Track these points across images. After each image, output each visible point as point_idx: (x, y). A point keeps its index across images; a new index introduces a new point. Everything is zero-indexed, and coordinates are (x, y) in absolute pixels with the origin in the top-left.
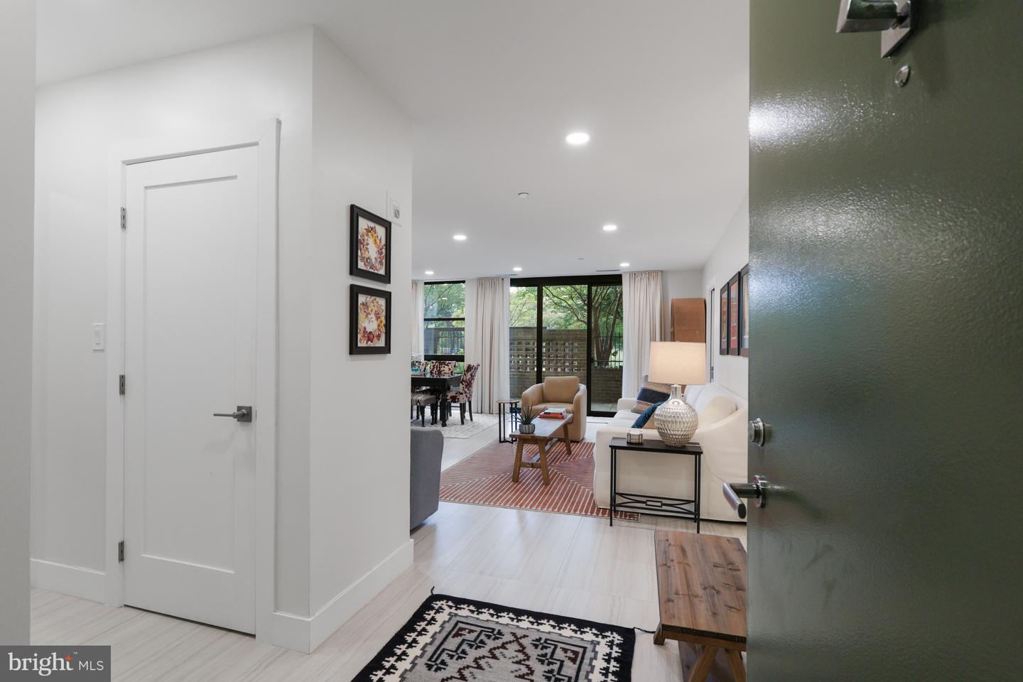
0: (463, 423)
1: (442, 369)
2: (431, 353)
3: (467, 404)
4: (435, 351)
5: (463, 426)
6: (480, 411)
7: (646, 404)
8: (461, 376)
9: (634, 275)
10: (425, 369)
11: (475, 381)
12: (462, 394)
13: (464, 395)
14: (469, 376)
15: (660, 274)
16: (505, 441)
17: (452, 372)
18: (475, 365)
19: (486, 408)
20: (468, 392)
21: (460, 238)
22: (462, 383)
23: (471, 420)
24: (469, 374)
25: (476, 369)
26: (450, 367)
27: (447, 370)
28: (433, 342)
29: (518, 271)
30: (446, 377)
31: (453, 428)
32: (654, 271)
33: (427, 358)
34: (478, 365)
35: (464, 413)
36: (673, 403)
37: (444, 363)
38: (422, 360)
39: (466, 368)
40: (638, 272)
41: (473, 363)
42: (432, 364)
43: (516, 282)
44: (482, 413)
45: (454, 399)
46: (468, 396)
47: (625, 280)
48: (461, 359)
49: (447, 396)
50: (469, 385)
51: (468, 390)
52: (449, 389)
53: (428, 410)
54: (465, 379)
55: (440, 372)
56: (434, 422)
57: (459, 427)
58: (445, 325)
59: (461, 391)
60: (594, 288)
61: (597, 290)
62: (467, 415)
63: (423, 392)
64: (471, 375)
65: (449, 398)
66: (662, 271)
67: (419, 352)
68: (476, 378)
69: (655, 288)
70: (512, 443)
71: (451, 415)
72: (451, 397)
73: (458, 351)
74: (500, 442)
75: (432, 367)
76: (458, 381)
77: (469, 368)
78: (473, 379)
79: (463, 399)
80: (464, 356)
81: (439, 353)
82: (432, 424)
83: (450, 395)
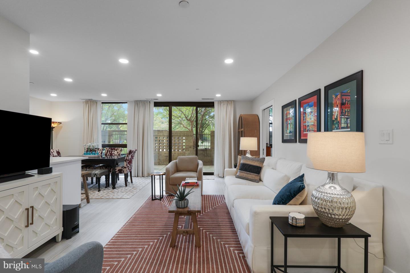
0: (126, 185)
1: (113, 152)
2: (107, 143)
3: (129, 174)
4: (109, 142)
5: (127, 188)
6: (136, 175)
7: (246, 173)
8: (125, 157)
9: (221, 102)
10: (102, 152)
11: (134, 159)
12: (126, 168)
13: (127, 168)
14: (130, 157)
15: (233, 102)
16: (156, 199)
17: (119, 154)
18: (134, 150)
19: (140, 174)
20: (130, 166)
21: (124, 61)
22: (125, 161)
23: (132, 182)
24: (131, 155)
25: (135, 152)
26: (118, 151)
27: (116, 154)
28: (107, 137)
29: (160, 96)
30: (116, 158)
31: (120, 189)
32: (230, 101)
33: (104, 146)
34: (136, 150)
35: (127, 178)
36: (330, 187)
37: (114, 149)
38: (100, 147)
39: (128, 152)
40: (222, 101)
41: (133, 149)
42: (106, 150)
43: (157, 104)
44: (138, 176)
45: (121, 171)
46: (130, 168)
47: (216, 105)
48: (125, 146)
49: (116, 169)
50: (130, 162)
51: (130, 165)
52: (117, 164)
53: (103, 179)
54: (127, 159)
55: (111, 155)
56: (107, 185)
57: (124, 188)
58: (114, 127)
59: (125, 166)
60: (199, 109)
61: (201, 110)
62: (129, 179)
63: (100, 168)
64: (132, 156)
65: (117, 170)
66: (234, 101)
67: (98, 142)
68: (134, 157)
69: (230, 109)
70: (161, 200)
71: (118, 180)
72: (119, 170)
73: (123, 142)
74: (153, 200)
75: (106, 152)
76: (123, 160)
77: (130, 152)
78: (133, 158)
79: (126, 171)
80: (127, 145)
81: (111, 143)
82: (106, 187)
83: (118, 169)
